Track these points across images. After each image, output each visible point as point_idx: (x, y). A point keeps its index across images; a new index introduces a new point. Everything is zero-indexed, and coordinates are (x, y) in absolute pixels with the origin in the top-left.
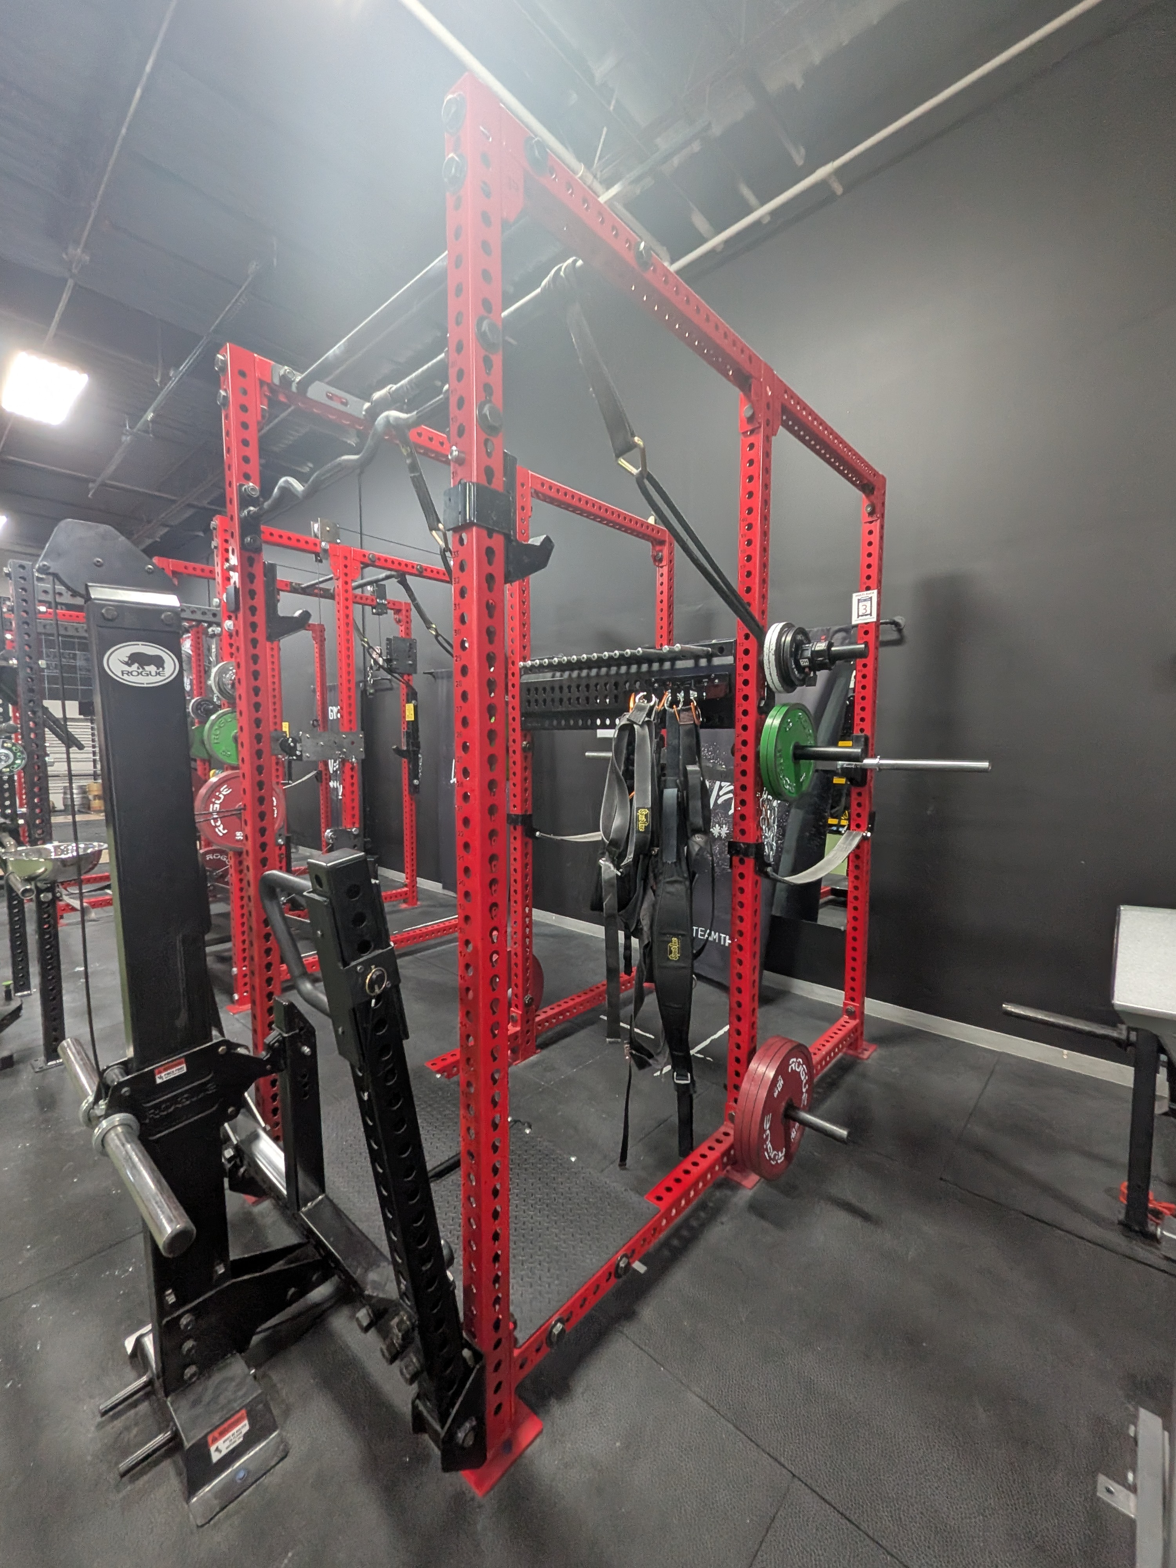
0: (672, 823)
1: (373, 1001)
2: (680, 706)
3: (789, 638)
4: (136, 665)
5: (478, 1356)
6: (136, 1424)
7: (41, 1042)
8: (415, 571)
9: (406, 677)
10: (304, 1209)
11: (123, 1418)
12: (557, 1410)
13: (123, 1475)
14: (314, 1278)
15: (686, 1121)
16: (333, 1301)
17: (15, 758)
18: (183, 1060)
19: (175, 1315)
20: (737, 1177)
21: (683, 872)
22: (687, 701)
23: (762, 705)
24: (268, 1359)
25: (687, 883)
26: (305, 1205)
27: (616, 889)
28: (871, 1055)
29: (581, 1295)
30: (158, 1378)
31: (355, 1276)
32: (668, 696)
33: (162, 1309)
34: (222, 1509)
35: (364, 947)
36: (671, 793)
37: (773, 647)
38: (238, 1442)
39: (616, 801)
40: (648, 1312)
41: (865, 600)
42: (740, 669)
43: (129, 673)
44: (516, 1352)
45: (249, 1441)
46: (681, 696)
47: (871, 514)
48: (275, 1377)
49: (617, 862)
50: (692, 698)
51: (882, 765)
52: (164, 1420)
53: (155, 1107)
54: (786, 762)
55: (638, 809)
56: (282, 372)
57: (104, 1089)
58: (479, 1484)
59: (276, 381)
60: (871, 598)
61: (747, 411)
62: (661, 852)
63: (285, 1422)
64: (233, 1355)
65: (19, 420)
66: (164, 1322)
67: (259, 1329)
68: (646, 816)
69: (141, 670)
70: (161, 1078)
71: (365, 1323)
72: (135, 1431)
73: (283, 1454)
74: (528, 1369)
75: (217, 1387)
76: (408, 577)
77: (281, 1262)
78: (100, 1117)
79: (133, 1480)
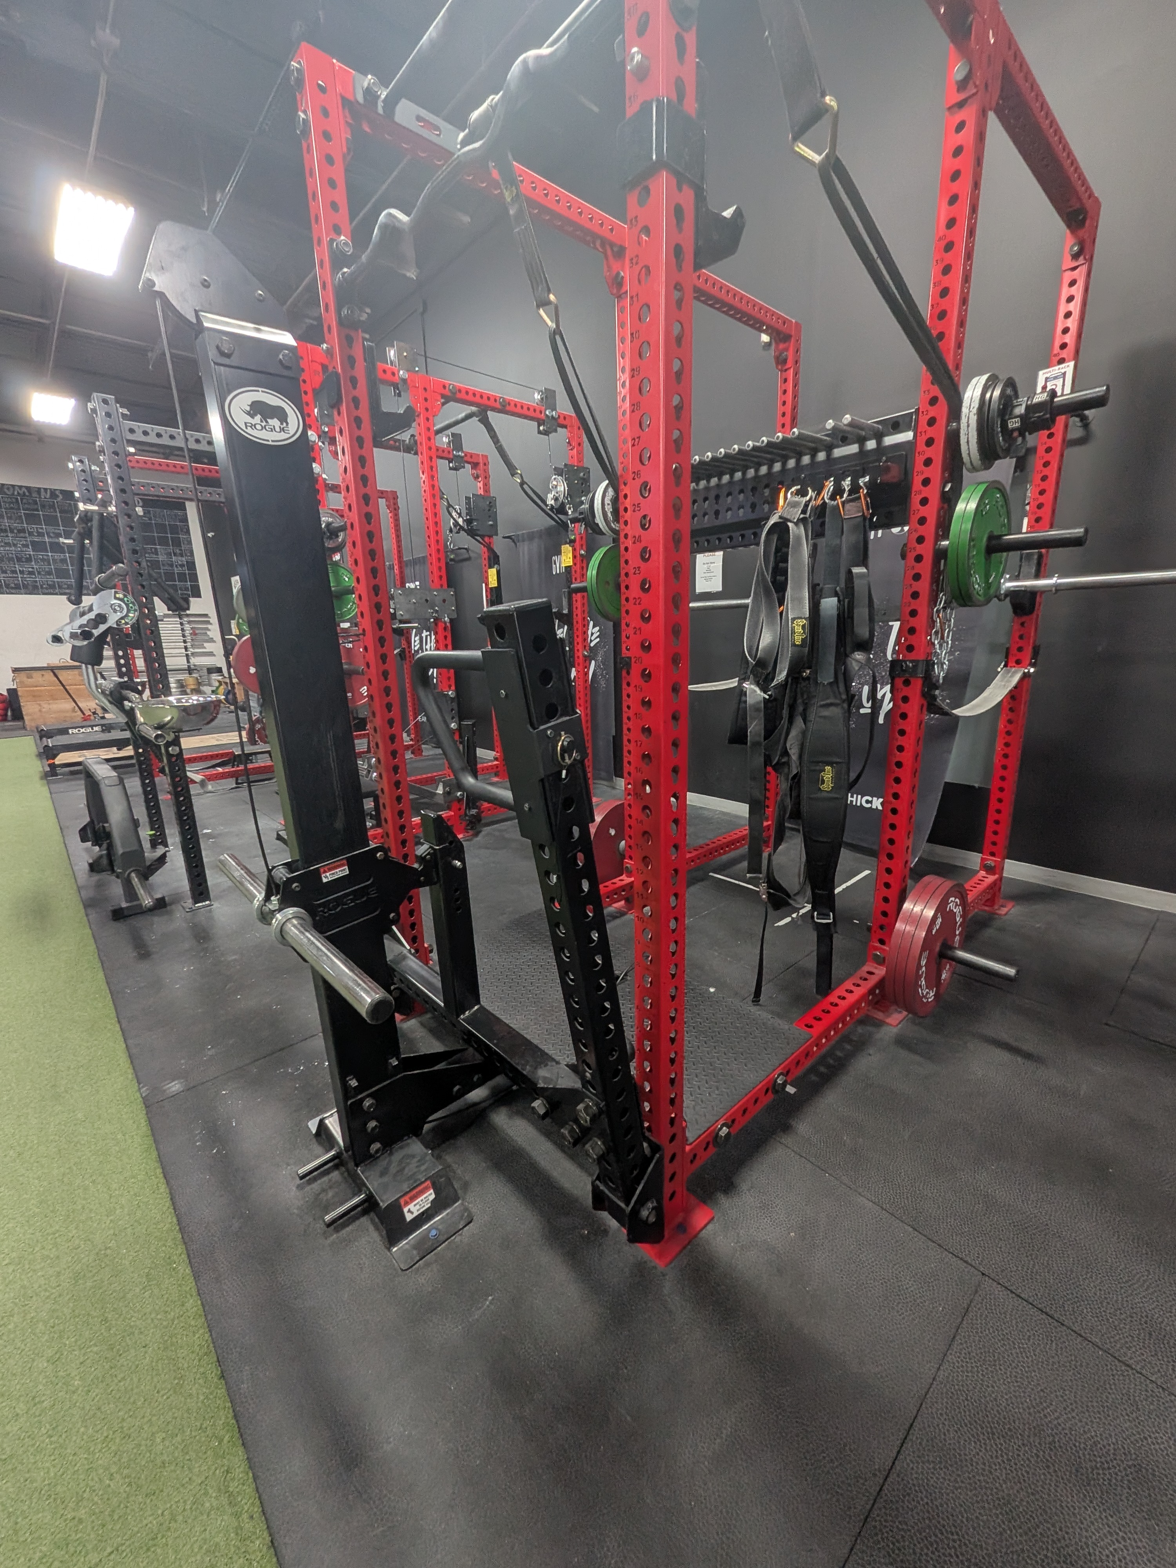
0: (831, 637)
1: (564, 772)
2: (845, 495)
3: (997, 393)
4: (258, 417)
5: (655, 1148)
6: (331, 1187)
7: (188, 888)
8: (498, 405)
9: (486, 539)
10: (462, 1016)
11: (319, 1182)
12: (724, 1201)
13: (329, 1225)
14: (475, 1079)
15: (825, 962)
16: (491, 1101)
17: (128, 611)
18: (345, 862)
19: (359, 1097)
20: (879, 1015)
21: (840, 693)
22: (855, 489)
23: (947, 489)
24: (444, 1142)
25: (845, 705)
26: (464, 1013)
27: (762, 714)
28: (1010, 912)
29: (741, 1106)
30: (347, 1151)
31: (525, 1072)
32: (830, 485)
33: (347, 1092)
34: (421, 1259)
35: (551, 712)
36: (829, 604)
37: (976, 404)
38: (427, 1207)
39: (763, 616)
40: (803, 1127)
41: (1056, 378)
42: (921, 446)
43: (253, 426)
44: (688, 1148)
45: (437, 1207)
46: (847, 483)
47: (1075, 257)
48: (449, 1159)
49: (764, 683)
50: (861, 484)
51: (1060, 584)
52: (358, 1186)
53: (323, 905)
54: (978, 557)
55: (793, 619)
56: (366, 85)
57: (272, 887)
58: (660, 1255)
59: (360, 98)
60: (1064, 374)
61: (959, 71)
62: (815, 673)
63: (465, 1193)
64: (409, 1137)
65: (73, 271)
66: (349, 1103)
67: (430, 1118)
68: (803, 627)
69: (264, 424)
70: (326, 877)
71: (542, 1111)
72: (330, 1194)
73: (467, 1221)
74: (698, 1163)
75: (401, 1162)
76: (489, 413)
77: (444, 1063)
78: (275, 911)
79: (337, 1230)
